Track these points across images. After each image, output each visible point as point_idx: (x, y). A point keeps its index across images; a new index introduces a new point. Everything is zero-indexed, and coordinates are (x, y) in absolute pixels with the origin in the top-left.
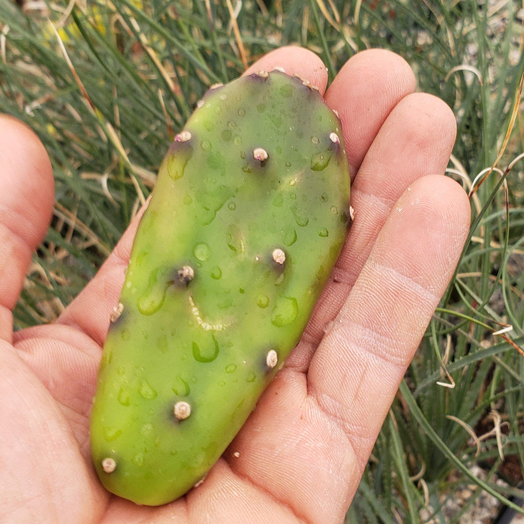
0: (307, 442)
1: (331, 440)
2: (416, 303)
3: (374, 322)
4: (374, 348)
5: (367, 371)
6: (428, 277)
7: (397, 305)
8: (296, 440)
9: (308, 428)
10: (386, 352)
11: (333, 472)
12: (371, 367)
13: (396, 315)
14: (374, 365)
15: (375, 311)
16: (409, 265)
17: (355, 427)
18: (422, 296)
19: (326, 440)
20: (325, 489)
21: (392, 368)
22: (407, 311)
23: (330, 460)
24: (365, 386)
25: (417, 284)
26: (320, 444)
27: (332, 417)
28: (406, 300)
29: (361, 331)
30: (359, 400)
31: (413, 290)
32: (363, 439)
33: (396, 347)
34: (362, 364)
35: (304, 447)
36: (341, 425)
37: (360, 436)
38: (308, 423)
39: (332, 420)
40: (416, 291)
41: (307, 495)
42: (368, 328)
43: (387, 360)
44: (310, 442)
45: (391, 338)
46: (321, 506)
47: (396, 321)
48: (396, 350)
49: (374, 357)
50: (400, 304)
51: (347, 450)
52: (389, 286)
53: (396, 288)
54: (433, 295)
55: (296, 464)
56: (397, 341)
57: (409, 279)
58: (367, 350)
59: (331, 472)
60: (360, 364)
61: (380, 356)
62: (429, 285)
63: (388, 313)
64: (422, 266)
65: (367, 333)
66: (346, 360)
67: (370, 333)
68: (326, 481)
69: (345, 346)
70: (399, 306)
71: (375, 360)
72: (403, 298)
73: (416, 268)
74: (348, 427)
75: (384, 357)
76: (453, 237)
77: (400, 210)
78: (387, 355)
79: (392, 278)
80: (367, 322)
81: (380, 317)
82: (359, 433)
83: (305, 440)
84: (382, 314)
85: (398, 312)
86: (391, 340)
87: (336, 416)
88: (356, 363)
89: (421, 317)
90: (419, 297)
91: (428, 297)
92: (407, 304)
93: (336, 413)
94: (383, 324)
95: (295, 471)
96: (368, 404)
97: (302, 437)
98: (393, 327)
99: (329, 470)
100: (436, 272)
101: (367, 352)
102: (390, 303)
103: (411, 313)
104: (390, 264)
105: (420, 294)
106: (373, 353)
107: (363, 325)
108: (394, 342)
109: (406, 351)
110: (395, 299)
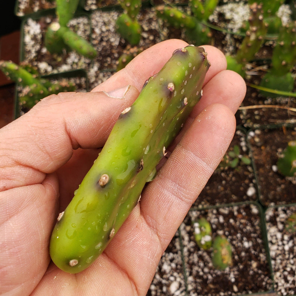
0: (138, 241)
1: (151, 240)
2: (202, 172)
3: (178, 179)
4: (177, 193)
5: (172, 205)
6: (210, 159)
7: (192, 172)
8: (133, 239)
9: (140, 233)
10: (183, 196)
11: (150, 258)
12: (174, 203)
13: (191, 177)
14: (176, 203)
15: (179, 173)
16: (201, 151)
17: (163, 235)
18: (206, 169)
19: (148, 240)
20: (145, 267)
21: (185, 205)
22: (197, 176)
23: (150, 251)
24: (170, 214)
25: (204, 162)
26: (145, 243)
27: (151, 227)
28: (197, 170)
29: (170, 183)
30: (166, 221)
31: (201, 165)
32: (166, 240)
33: (189, 194)
34: (169, 201)
35: (136, 244)
36: (156, 232)
37: (165, 239)
38: (140, 230)
39: (152, 229)
40: (203, 166)
41: (135, 270)
42: (174, 182)
43: (183, 200)
44: (140, 241)
45: (186, 189)
46: (142, 276)
47: (190, 181)
48: (188, 195)
49: (176, 198)
50: (193, 172)
51: (159, 246)
52: (188, 161)
53: (193, 163)
54: (211, 169)
55: (132, 252)
56: (189, 191)
57: (200, 159)
58: (172, 194)
59: (149, 258)
60: (168, 202)
61: (180, 198)
62: (210, 163)
63: (186, 175)
64: (208, 153)
65: (174, 185)
66: (160, 198)
67: (175, 185)
68: (146, 263)
69: (161, 190)
70: (193, 173)
71: (177, 200)
72: (196, 169)
73: (205, 154)
74: (159, 234)
75: (181, 199)
76: (226, 139)
77: (199, 121)
78: (183, 198)
79: (191, 157)
80: (174, 179)
81: (181, 177)
82: (164, 237)
83: (137, 240)
84: (183, 176)
85: (192, 176)
86: (186, 190)
87: (153, 227)
88: (166, 201)
89: (204, 180)
90: (204, 169)
91: (209, 170)
92: (197, 172)
93: (153, 226)
94: (183, 181)
95: (131, 256)
96: (171, 223)
97: (136, 238)
98: (188, 184)
99: (148, 257)
100: (214, 157)
101: (173, 195)
102: (188, 170)
103: (199, 177)
104: (191, 150)
105: (205, 168)
106: (176, 196)
107: (172, 180)
108: (188, 191)
109: (193, 196)
110: (191, 169)
